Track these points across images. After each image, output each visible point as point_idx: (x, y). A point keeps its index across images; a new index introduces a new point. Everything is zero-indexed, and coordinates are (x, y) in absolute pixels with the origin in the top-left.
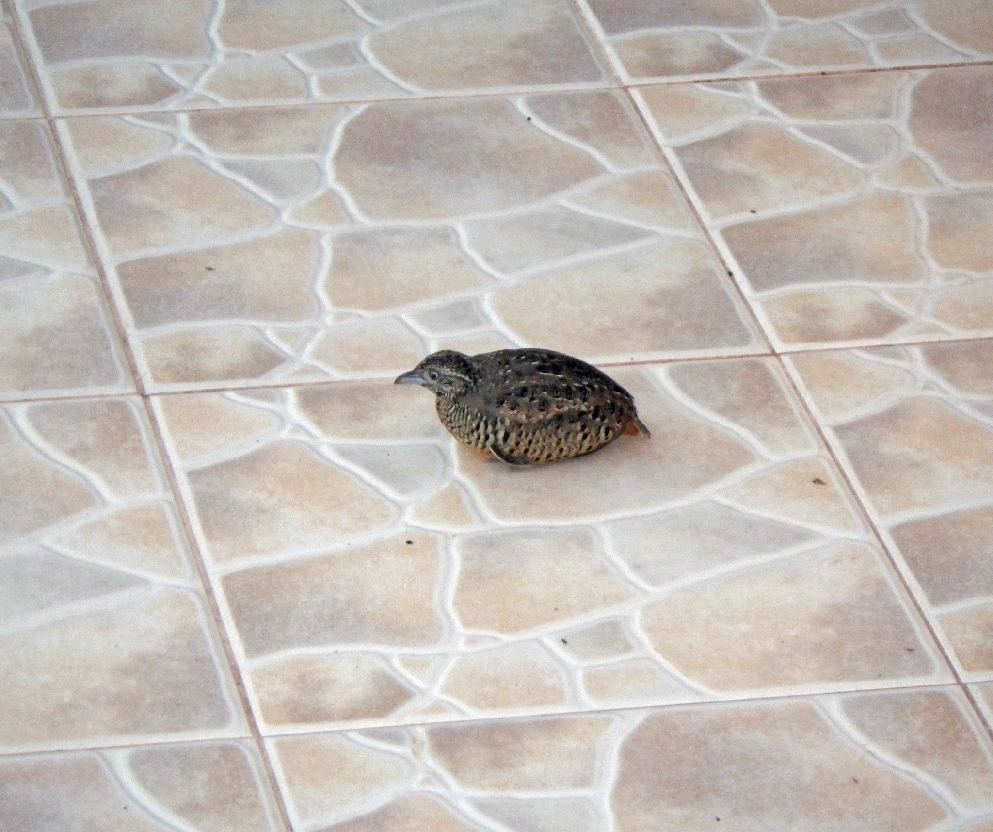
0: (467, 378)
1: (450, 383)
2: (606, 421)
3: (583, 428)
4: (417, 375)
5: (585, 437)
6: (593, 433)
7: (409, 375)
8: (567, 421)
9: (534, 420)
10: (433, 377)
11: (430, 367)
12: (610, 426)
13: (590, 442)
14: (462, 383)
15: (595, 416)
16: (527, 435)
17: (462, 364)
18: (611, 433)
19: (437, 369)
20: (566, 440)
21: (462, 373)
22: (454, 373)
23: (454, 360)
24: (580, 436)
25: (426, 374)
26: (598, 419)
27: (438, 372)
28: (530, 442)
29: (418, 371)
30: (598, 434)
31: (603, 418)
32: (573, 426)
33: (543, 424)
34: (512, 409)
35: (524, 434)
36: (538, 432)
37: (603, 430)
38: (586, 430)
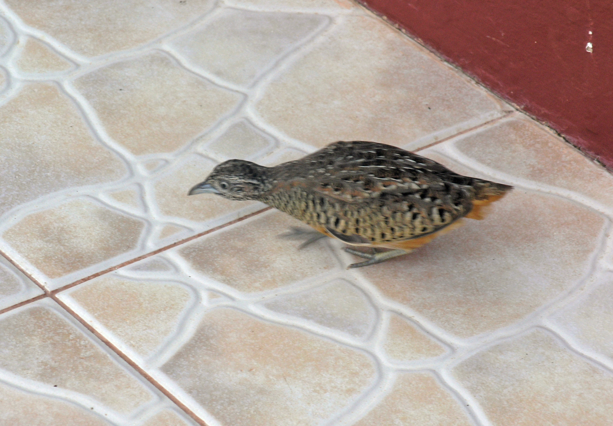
0: (255, 182)
1: (241, 189)
2: (438, 202)
3: (411, 207)
4: (208, 186)
5: (415, 216)
6: (424, 213)
7: (200, 186)
8: (391, 200)
9: (359, 199)
10: (224, 186)
11: (219, 177)
12: (444, 207)
13: (422, 223)
14: (252, 187)
15: (423, 196)
16: (352, 214)
17: (247, 170)
18: (447, 215)
19: (226, 179)
20: (394, 218)
21: (249, 178)
22: (243, 180)
23: (240, 168)
24: (409, 216)
25: (216, 184)
26: (428, 200)
27: (228, 182)
28: (357, 221)
29: (209, 182)
30: (430, 214)
31: (434, 199)
32: (398, 205)
33: (368, 203)
34: (337, 190)
35: (350, 213)
36: (362, 211)
37: (435, 211)
38: (415, 210)
